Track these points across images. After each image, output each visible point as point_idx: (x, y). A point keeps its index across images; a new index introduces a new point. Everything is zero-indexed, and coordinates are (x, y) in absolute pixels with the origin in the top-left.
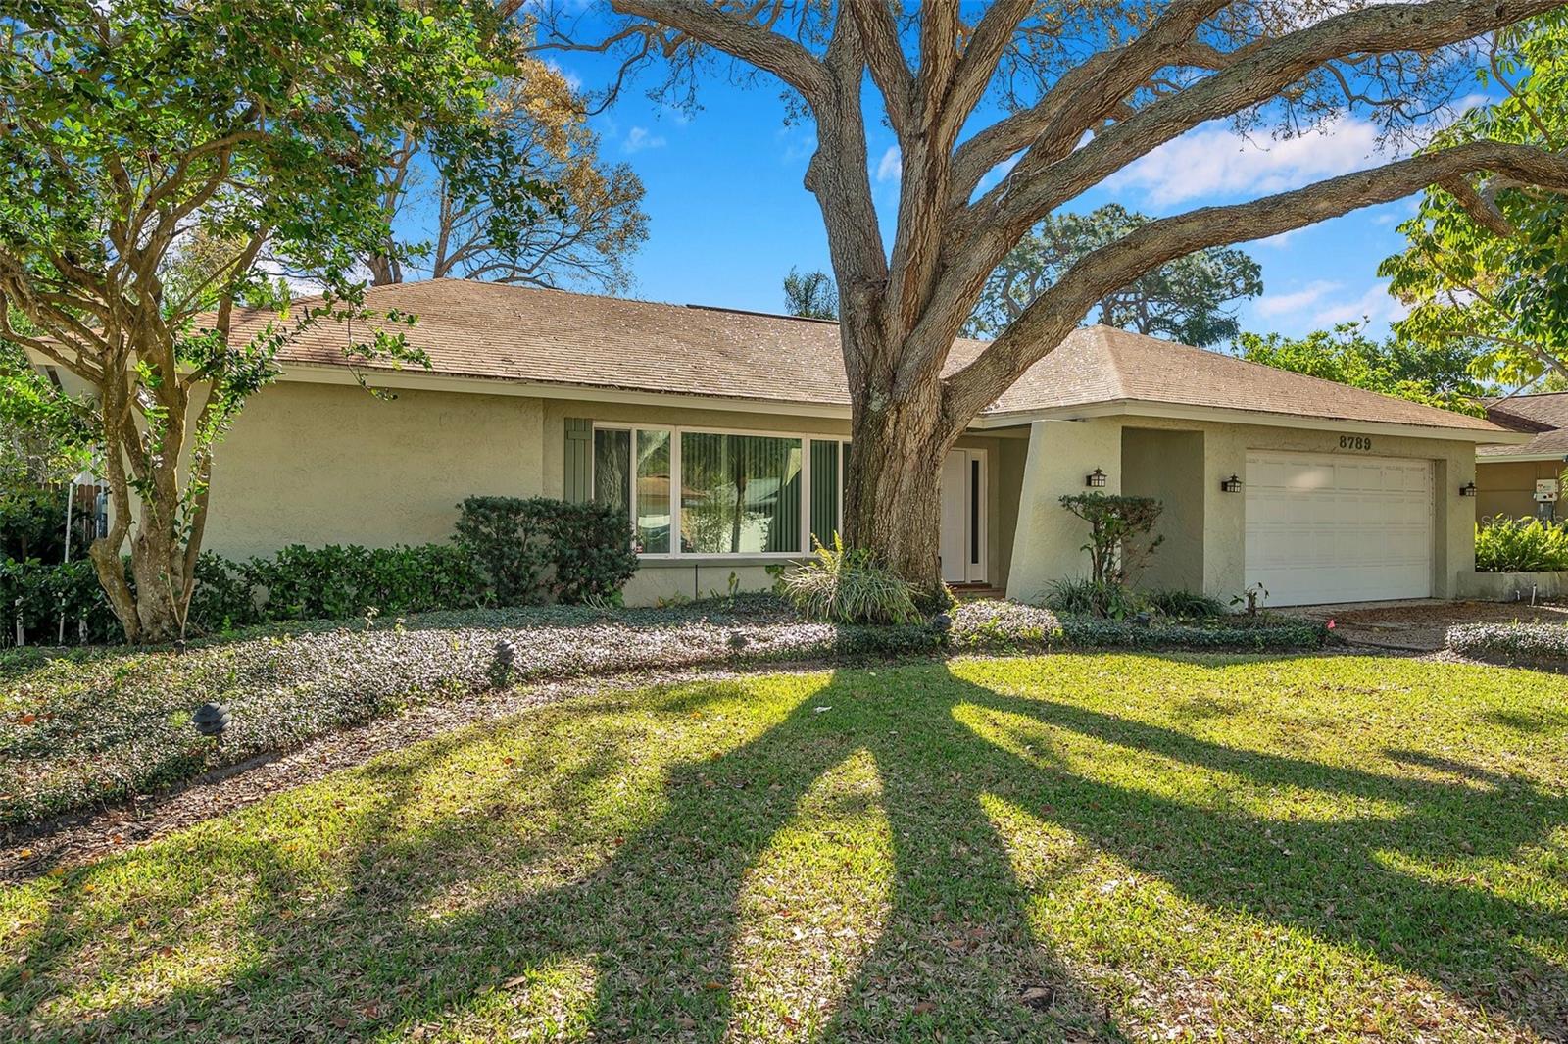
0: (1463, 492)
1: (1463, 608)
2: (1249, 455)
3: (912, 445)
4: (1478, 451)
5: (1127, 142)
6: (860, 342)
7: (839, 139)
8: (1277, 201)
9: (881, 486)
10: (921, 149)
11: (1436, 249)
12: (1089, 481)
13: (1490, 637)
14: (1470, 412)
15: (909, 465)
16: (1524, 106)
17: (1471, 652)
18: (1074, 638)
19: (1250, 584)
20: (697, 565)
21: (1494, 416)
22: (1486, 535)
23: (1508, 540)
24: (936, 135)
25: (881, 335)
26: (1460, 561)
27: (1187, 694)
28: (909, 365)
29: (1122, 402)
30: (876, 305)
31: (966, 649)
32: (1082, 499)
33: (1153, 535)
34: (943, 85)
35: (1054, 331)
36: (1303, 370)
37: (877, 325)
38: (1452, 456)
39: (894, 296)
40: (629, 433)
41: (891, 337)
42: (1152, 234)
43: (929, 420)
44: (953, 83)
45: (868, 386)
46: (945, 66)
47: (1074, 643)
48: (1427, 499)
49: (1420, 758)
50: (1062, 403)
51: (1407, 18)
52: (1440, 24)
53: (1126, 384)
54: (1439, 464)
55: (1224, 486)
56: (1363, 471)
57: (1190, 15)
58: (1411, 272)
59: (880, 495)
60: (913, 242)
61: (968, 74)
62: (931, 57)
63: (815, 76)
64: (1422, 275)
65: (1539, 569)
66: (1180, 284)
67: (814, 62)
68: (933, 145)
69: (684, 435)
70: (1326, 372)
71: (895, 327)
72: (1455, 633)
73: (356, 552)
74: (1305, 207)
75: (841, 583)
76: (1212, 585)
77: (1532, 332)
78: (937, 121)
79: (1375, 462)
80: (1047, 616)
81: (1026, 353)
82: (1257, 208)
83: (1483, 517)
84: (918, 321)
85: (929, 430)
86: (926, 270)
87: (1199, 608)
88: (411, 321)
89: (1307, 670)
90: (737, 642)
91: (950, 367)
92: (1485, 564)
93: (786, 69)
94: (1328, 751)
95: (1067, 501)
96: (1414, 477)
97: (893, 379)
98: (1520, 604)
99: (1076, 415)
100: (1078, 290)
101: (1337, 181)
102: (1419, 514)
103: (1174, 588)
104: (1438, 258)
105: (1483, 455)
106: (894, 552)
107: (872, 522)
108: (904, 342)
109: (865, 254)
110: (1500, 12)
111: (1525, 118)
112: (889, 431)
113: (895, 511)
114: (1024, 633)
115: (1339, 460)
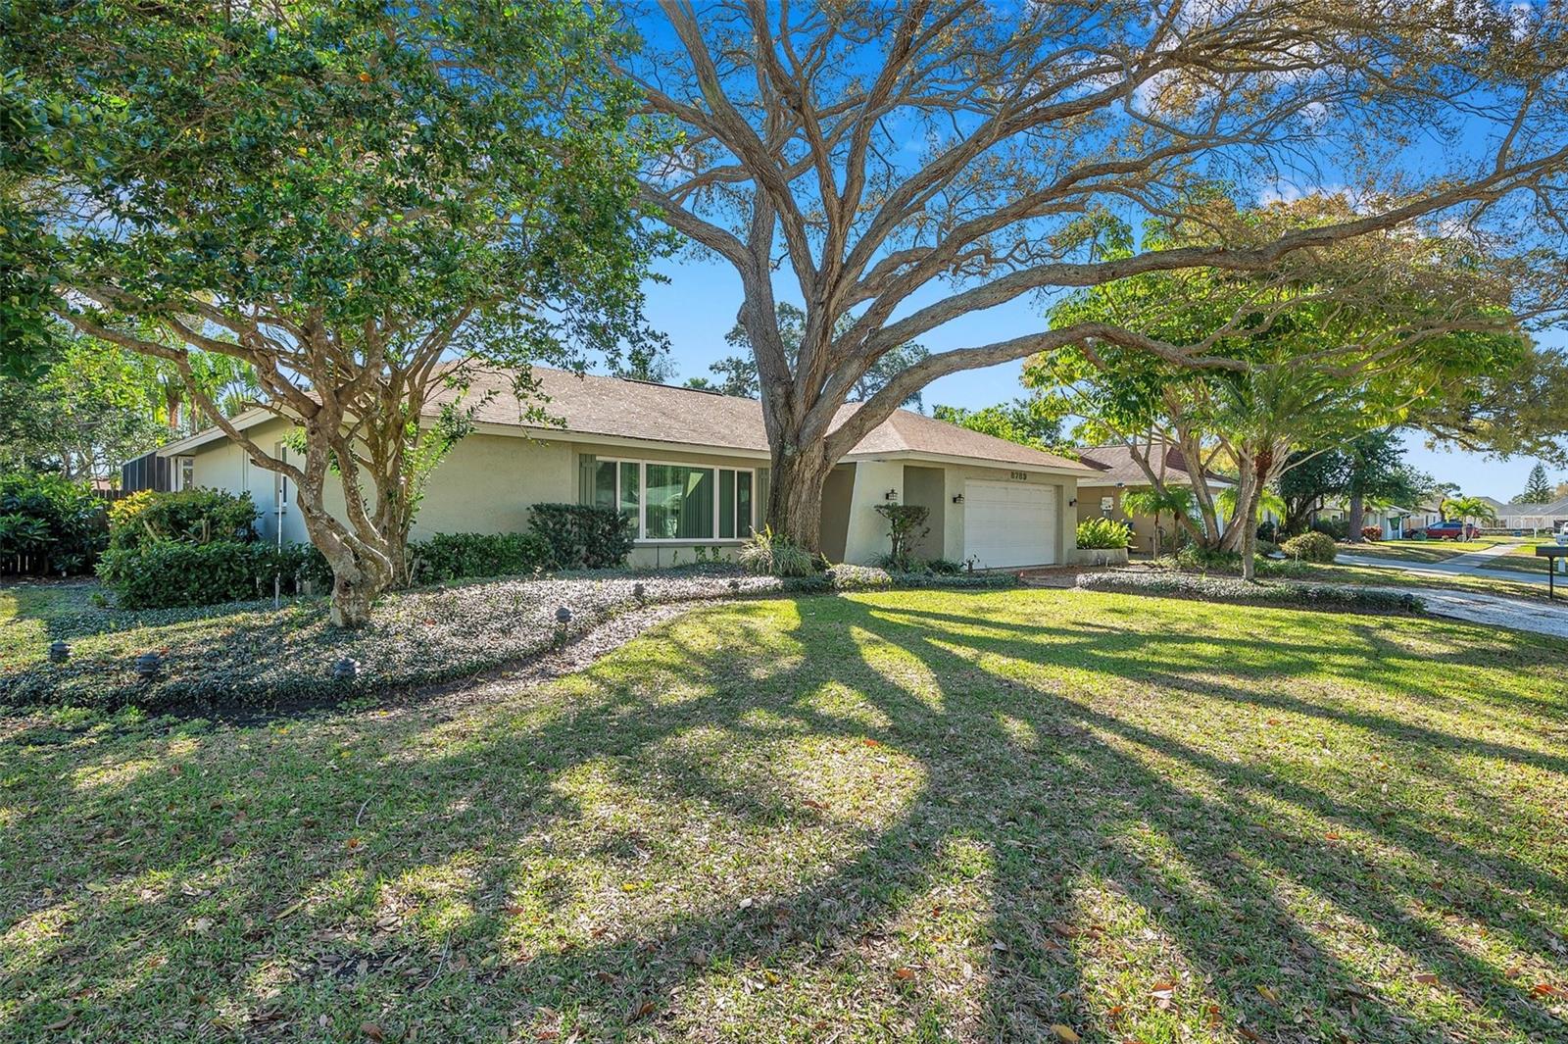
0: (1071, 504)
1: (1085, 567)
2: (967, 482)
3: (808, 475)
4: (1078, 480)
5: (933, 317)
6: (778, 415)
7: (759, 294)
8: (997, 347)
9: (791, 499)
10: (820, 311)
11: (1056, 365)
12: (887, 496)
13: (1100, 578)
14: (1072, 458)
15: (806, 487)
16: (1104, 292)
17: (1090, 587)
18: (897, 583)
19: (968, 555)
20: (658, 546)
21: (1084, 461)
22: (1081, 529)
23: (1093, 531)
24: (829, 304)
25: (792, 413)
26: (1070, 543)
27: (972, 605)
28: (807, 430)
29: (908, 452)
30: (789, 395)
31: (845, 589)
32: (887, 507)
33: (924, 528)
34: (835, 278)
35: (883, 413)
36: (980, 430)
37: (789, 406)
38: (1066, 484)
39: (800, 391)
40: (615, 464)
41: (797, 414)
42: (934, 362)
43: (818, 461)
44: (840, 276)
45: (784, 441)
46: (837, 267)
47: (897, 585)
48: (1053, 507)
49: (1089, 625)
50: (871, 451)
51: (1072, 271)
52: (1087, 276)
53: (907, 441)
54: (1059, 488)
55: (955, 500)
56: (1021, 491)
57: (955, 244)
58: (1042, 377)
59: (790, 503)
60: (813, 361)
61: (849, 273)
62: (828, 260)
63: (745, 256)
64: (1049, 379)
65: (1108, 548)
66: (887, 366)
67: (743, 248)
68: (827, 309)
69: (647, 465)
70: (992, 432)
71: (800, 408)
72: (1081, 578)
73: (476, 536)
74: (1010, 352)
75: (775, 555)
76: (948, 556)
77: (1106, 415)
78: (831, 296)
79: (1030, 487)
80: (880, 571)
81: (868, 425)
82: (986, 351)
83: (1080, 520)
84: (813, 406)
85: (817, 467)
86: (819, 377)
87: (951, 569)
88: (548, 400)
89: (1019, 595)
90: (734, 585)
91: (831, 430)
92: (1082, 545)
93: (727, 251)
94: (1045, 623)
95: (879, 508)
96: (1045, 496)
97: (797, 438)
98: (1100, 565)
99: (880, 458)
100: (896, 391)
101: (1025, 339)
102: (1049, 517)
103: (934, 558)
104: (1056, 369)
105: (1081, 483)
106: (798, 537)
107: (786, 519)
108: (805, 417)
109: (779, 363)
110: (1113, 274)
111: (1105, 297)
112: (796, 467)
113: (798, 513)
114: (872, 581)
115: (1011, 485)
